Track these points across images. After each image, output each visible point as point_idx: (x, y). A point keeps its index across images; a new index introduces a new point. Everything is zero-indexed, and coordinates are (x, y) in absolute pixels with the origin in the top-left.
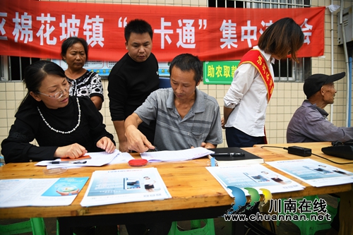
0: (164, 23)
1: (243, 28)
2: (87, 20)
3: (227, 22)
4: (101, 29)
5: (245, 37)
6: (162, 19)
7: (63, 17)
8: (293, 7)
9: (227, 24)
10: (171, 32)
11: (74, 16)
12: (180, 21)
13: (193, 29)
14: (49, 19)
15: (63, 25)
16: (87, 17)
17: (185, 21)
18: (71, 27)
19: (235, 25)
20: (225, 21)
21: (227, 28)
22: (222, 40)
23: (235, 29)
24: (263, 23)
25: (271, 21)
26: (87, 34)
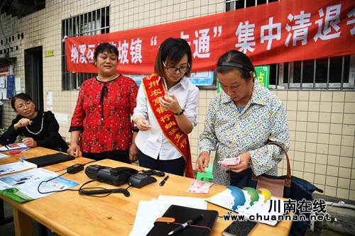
0: (183, 37)
1: (263, 28)
2: (133, 43)
3: (244, 24)
4: (140, 48)
5: (266, 38)
6: (182, 33)
7: (120, 42)
9: (244, 27)
11: (125, 41)
12: (196, 33)
13: (208, 38)
16: (133, 40)
17: (201, 31)
18: (124, 49)
19: (253, 25)
20: (241, 23)
21: (244, 31)
22: (237, 46)
23: (253, 30)
24: (290, 17)
25: (302, 12)
26: (132, 53)
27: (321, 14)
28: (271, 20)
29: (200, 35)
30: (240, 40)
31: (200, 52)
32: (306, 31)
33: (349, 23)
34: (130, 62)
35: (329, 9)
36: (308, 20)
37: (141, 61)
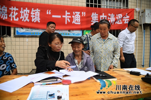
0: (67, 13)
1: (101, 16)
2: (33, 10)
3: (94, 13)
4: (39, 14)
6: (66, 11)
7: (22, 8)
8: (121, 8)
9: (94, 14)
10: (70, 17)
11: (27, 8)
12: (74, 13)
13: (80, 16)
14: (15, 9)
15: (22, 12)
16: (33, 9)
17: (76, 12)
18: (25, 13)
20: (93, 13)
21: (94, 16)
22: (92, 21)
23: (97, 16)
24: (109, 15)
25: (112, 14)
26: (32, 16)
27: (117, 16)
28: (103, 14)
29: (76, 14)
30: (93, 19)
31: (76, 21)
32: (114, 20)
33: (123, 20)
34: (31, 21)
35: (119, 15)
36: (114, 17)
37: (39, 22)
